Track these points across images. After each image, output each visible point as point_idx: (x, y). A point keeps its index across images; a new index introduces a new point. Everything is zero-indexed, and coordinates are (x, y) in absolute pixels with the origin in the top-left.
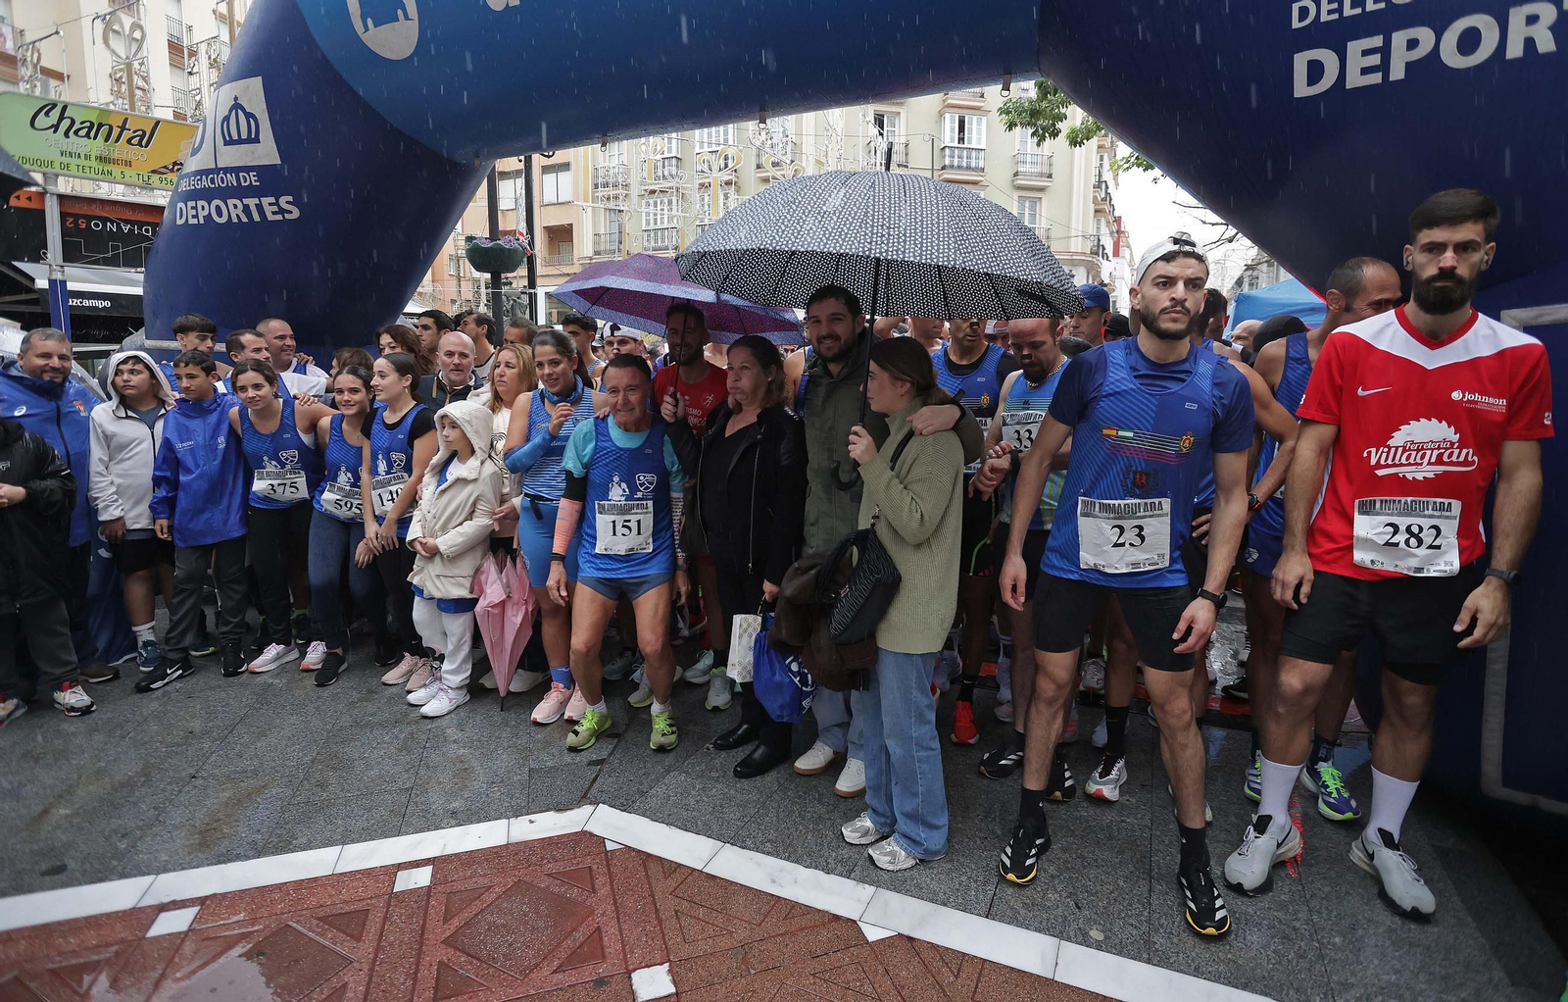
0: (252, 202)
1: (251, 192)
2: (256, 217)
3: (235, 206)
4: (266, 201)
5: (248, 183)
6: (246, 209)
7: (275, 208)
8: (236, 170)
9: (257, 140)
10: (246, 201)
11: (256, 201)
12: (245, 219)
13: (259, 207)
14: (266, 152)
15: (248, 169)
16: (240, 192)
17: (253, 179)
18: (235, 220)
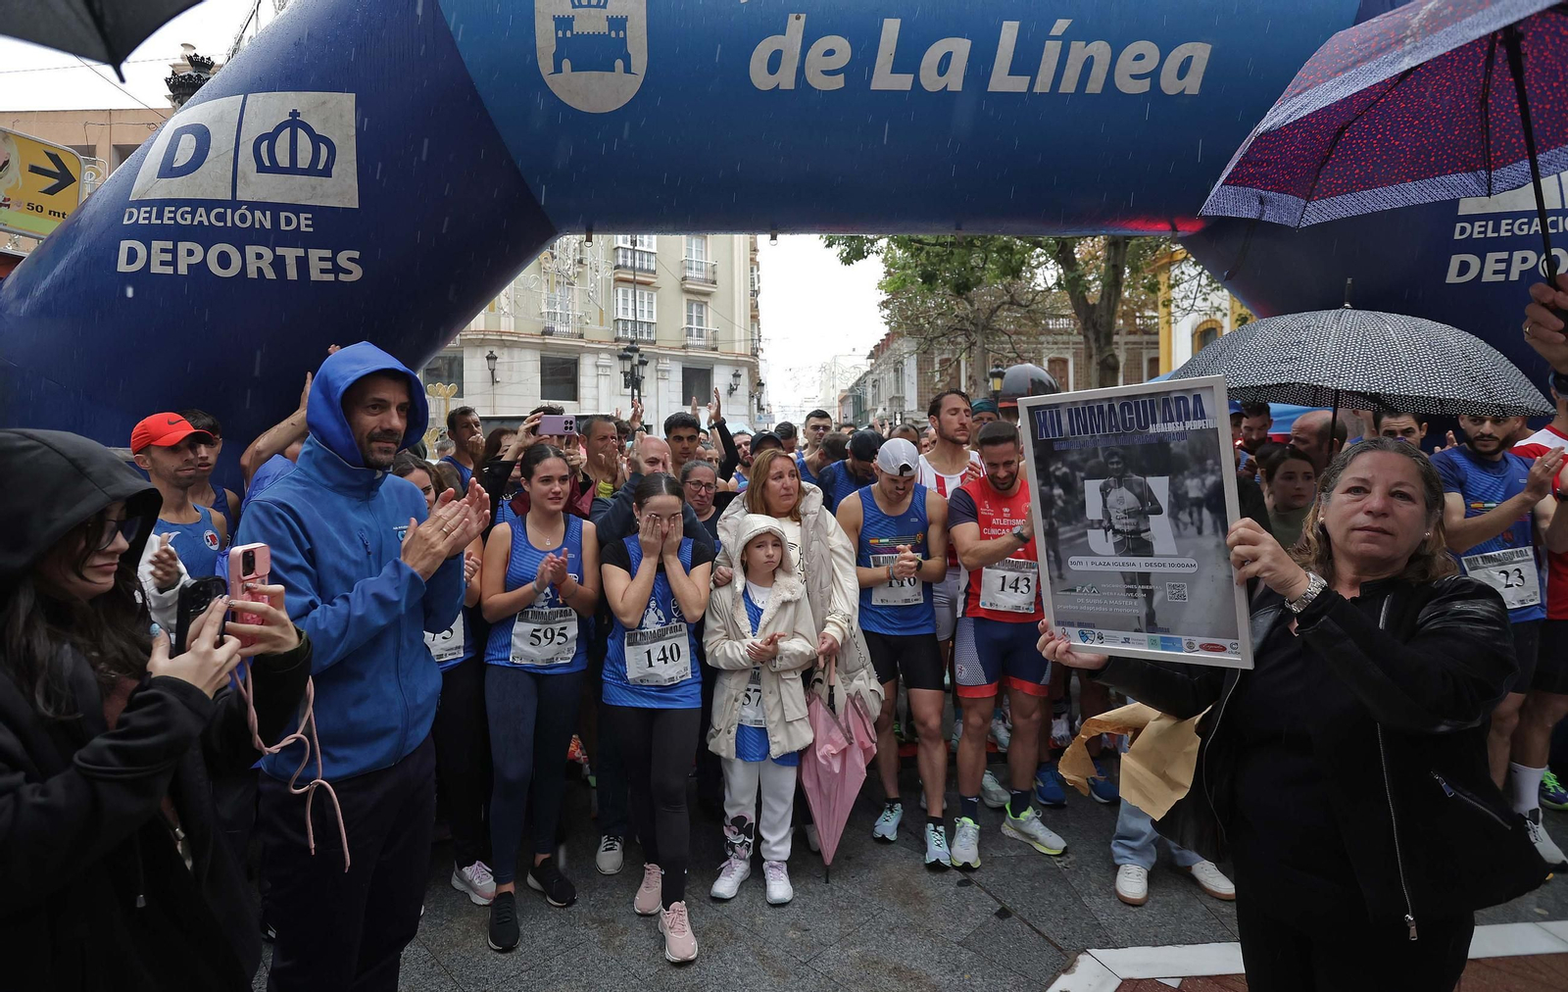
0: (291, 254)
1: (294, 239)
2: (292, 274)
3: (259, 256)
4: (315, 254)
5: (294, 226)
6: (279, 263)
7: (328, 265)
8: (275, 208)
9: (327, 172)
10: (280, 251)
11: (301, 252)
12: (270, 274)
13: (303, 264)
14: (341, 189)
15: (297, 209)
16: (273, 238)
17: (303, 222)
18: (252, 273)
